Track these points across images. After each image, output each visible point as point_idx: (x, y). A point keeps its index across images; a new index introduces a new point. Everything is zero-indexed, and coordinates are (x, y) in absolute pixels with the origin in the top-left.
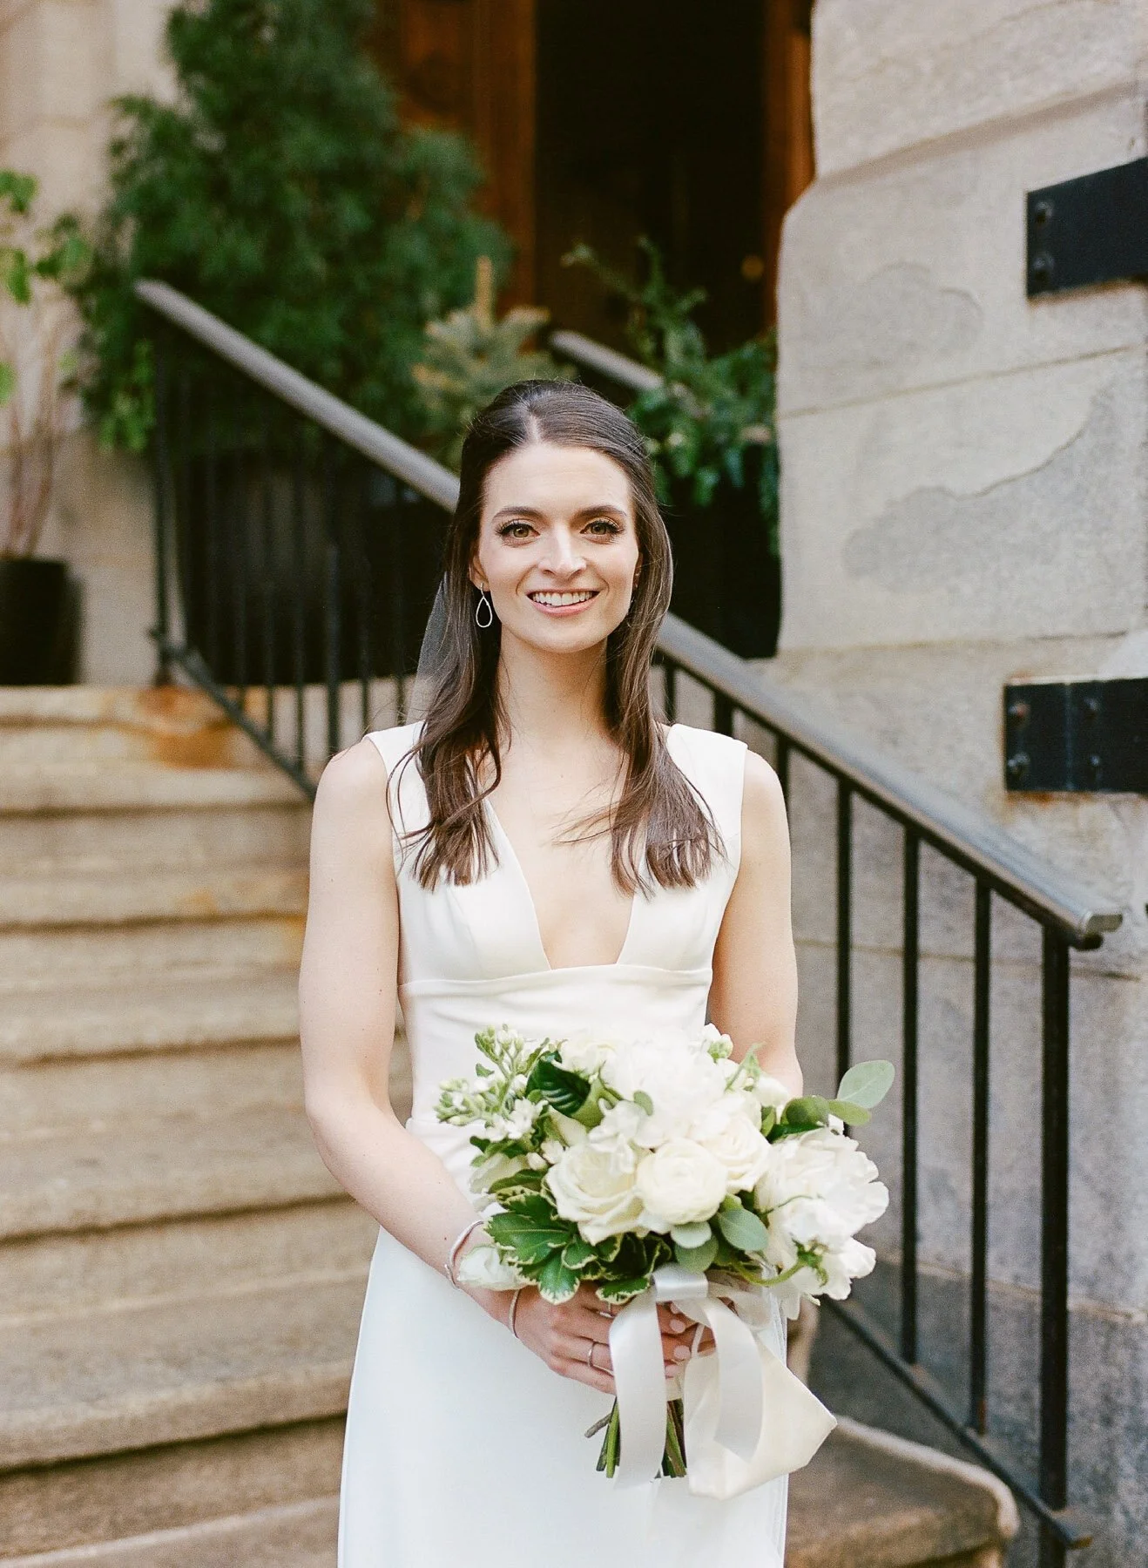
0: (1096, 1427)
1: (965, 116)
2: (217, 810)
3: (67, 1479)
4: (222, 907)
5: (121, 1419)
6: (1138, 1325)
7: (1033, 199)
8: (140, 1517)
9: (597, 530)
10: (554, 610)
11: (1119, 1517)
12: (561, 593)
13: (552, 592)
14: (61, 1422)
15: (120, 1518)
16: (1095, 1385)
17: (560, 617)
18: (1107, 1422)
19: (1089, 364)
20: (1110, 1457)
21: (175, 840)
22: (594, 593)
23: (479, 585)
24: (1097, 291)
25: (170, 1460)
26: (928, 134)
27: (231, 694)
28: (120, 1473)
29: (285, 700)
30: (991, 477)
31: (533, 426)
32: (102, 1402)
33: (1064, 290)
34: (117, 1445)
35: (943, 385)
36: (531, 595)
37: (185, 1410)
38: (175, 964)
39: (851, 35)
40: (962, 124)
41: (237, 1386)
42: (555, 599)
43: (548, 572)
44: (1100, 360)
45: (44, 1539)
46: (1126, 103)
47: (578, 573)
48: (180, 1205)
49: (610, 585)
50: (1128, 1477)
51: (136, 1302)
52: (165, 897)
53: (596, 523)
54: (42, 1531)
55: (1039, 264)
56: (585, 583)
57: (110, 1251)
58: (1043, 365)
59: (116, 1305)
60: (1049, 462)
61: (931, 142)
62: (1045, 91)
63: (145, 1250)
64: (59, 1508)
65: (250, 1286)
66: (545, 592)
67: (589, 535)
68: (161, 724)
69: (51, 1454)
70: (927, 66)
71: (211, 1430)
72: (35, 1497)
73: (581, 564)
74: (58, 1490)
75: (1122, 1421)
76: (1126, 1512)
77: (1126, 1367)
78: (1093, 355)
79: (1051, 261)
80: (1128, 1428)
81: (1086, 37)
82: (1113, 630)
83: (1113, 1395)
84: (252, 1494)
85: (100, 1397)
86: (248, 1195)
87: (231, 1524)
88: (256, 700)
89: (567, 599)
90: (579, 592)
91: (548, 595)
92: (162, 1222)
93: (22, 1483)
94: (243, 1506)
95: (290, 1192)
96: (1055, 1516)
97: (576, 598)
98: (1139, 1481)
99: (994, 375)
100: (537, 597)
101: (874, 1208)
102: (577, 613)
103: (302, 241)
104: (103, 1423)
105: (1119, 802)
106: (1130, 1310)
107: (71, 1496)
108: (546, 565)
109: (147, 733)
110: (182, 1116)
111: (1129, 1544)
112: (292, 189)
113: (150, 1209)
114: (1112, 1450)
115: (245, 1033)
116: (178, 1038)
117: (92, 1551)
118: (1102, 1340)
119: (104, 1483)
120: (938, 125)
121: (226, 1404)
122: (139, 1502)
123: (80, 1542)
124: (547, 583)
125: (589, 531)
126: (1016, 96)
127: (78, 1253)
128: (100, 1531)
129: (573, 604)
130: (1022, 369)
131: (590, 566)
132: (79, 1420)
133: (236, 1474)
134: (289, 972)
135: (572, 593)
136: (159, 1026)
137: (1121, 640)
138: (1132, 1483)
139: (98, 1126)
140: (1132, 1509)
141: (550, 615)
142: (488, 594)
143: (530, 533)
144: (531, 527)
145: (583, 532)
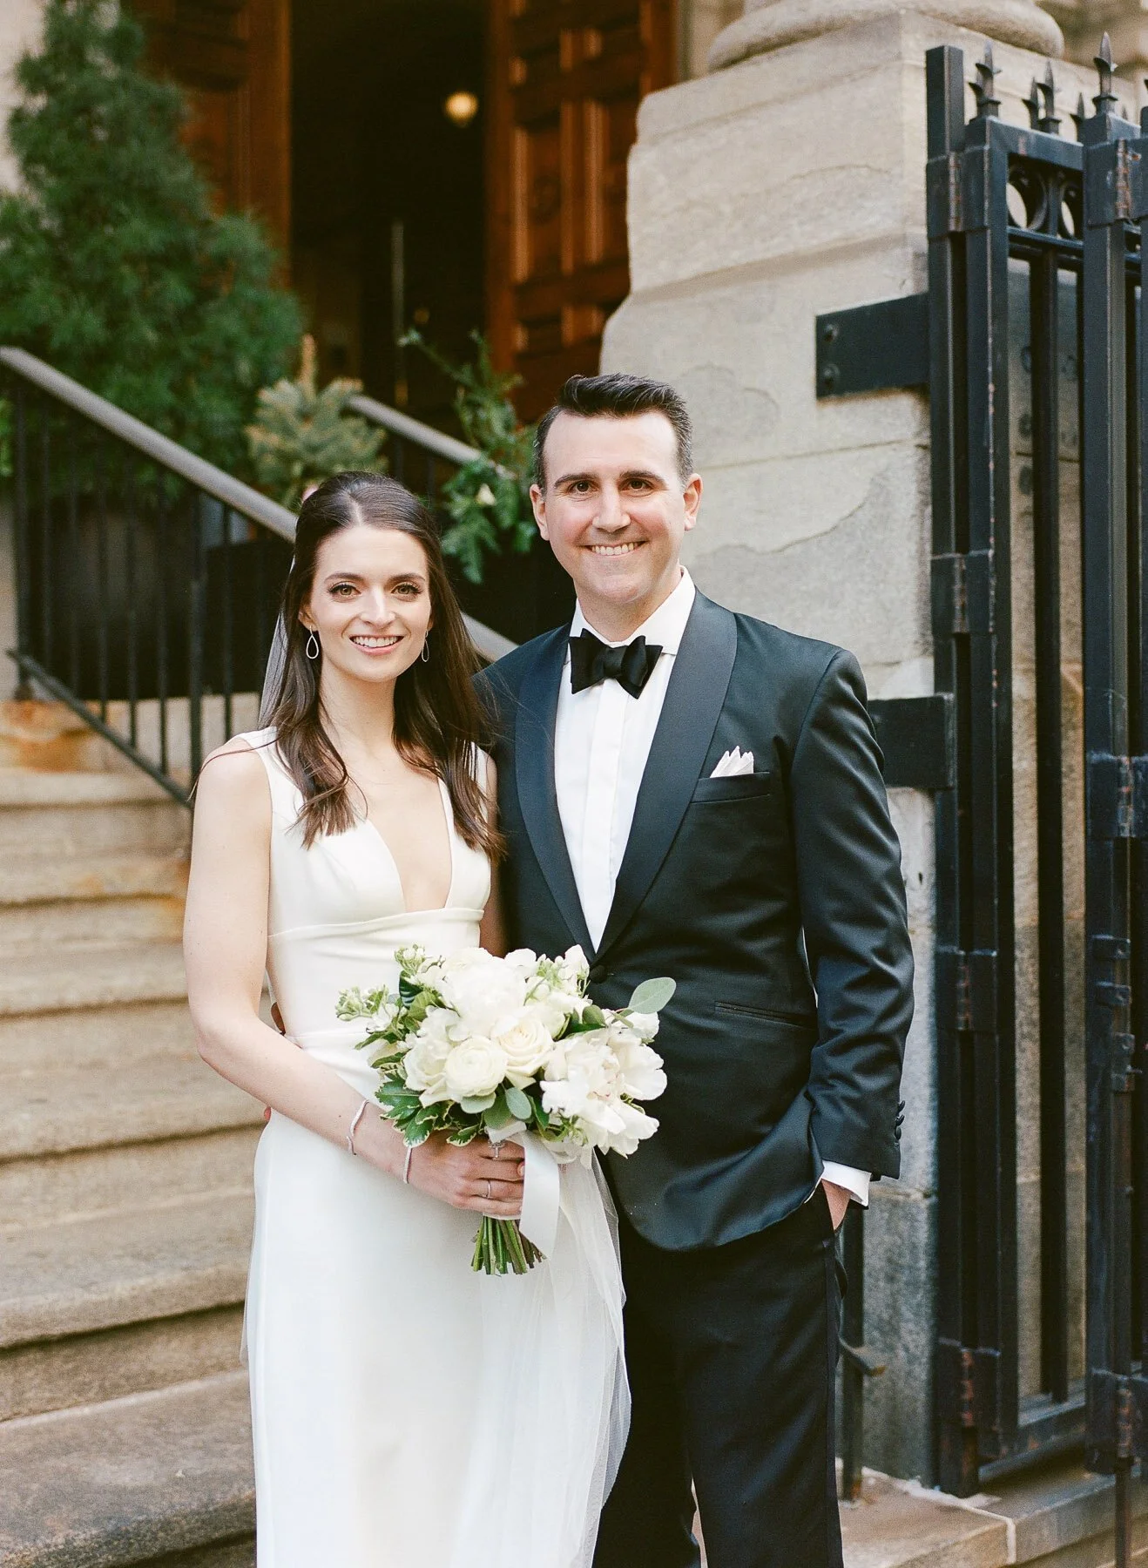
0: (882, 1284)
1: (761, 251)
2: (86, 807)
3: (67, 1352)
4: (107, 890)
5: (111, 1300)
6: (915, 1201)
7: (821, 322)
8: (123, 1382)
9: (403, 590)
10: (371, 651)
11: (902, 1353)
12: (377, 638)
13: (369, 637)
14: (64, 1304)
15: (107, 1384)
16: (881, 1250)
17: (375, 655)
18: (891, 1279)
19: (869, 452)
20: (894, 1308)
21: (46, 833)
22: (400, 638)
23: (311, 627)
24: (876, 396)
25: (146, 1335)
26: (728, 263)
27: (94, 708)
28: (108, 1347)
29: (148, 711)
30: (786, 538)
31: (356, 510)
32: (94, 1288)
33: (848, 394)
34: (107, 1322)
35: (744, 464)
36: (352, 639)
37: (159, 1292)
38: (68, 939)
39: (661, 180)
40: (759, 257)
41: (199, 1273)
42: (372, 642)
43: (368, 623)
44: (878, 449)
45: (51, 1400)
46: (898, 251)
47: (390, 624)
48: (123, 1133)
49: (412, 633)
50: (907, 1321)
51: (87, 1215)
52: (61, 881)
53: (401, 586)
54: (47, 1395)
55: (827, 373)
56: (395, 630)
57: (64, 1172)
58: (830, 451)
59: (71, 1217)
60: (835, 528)
61: (729, 269)
62: (829, 236)
63: (92, 1171)
64: (61, 1375)
65: (177, 1200)
66: (364, 637)
67: (397, 594)
68: (23, 733)
69: (56, 1331)
70: (727, 209)
71: (180, 1310)
72: (41, 1367)
73: (392, 617)
74: (59, 1361)
75: (904, 1277)
76: (907, 1349)
77: (906, 1234)
78: (873, 446)
79: (837, 371)
80: (907, 1284)
81: (862, 196)
82: (889, 660)
83: (895, 1258)
84: (208, 1363)
85: (92, 1283)
86: (176, 1125)
87: (195, 1386)
88: (117, 712)
89: (381, 642)
90: (390, 637)
91: (366, 639)
92: (107, 1148)
93: (33, 1355)
94: (202, 1373)
95: (209, 1122)
96: (856, 1351)
97: (387, 642)
98: (916, 1325)
99: (789, 458)
100: (358, 640)
102: (388, 653)
103: (136, 314)
104: (96, 1304)
105: (897, 793)
106: (909, 1191)
107: (70, 1366)
108: (365, 617)
109: (11, 740)
110: (96, 1065)
111: (909, 1373)
112: (125, 270)
113: (98, 1137)
114: (895, 1301)
115: (148, 994)
116: (93, 999)
117: (87, 1411)
118: (886, 1215)
119: (96, 1354)
120: (736, 257)
121: (190, 1288)
122: (122, 1370)
123: (77, 1404)
124: (365, 630)
125: (397, 591)
126: (802, 238)
127: (38, 1175)
128: (91, 1395)
129: (386, 646)
130: (812, 454)
131: (398, 617)
132: (78, 1303)
133: (196, 1347)
134: (174, 943)
135: (385, 638)
136: (78, 988)
137: (895, 668)
138: (911, 1326)
139: (27, 1073)
140: (911, 1346)
141: (365, 653)
142: (316, 634)
143: (353, 592)
144: (354, 588)
145: (393, 592)
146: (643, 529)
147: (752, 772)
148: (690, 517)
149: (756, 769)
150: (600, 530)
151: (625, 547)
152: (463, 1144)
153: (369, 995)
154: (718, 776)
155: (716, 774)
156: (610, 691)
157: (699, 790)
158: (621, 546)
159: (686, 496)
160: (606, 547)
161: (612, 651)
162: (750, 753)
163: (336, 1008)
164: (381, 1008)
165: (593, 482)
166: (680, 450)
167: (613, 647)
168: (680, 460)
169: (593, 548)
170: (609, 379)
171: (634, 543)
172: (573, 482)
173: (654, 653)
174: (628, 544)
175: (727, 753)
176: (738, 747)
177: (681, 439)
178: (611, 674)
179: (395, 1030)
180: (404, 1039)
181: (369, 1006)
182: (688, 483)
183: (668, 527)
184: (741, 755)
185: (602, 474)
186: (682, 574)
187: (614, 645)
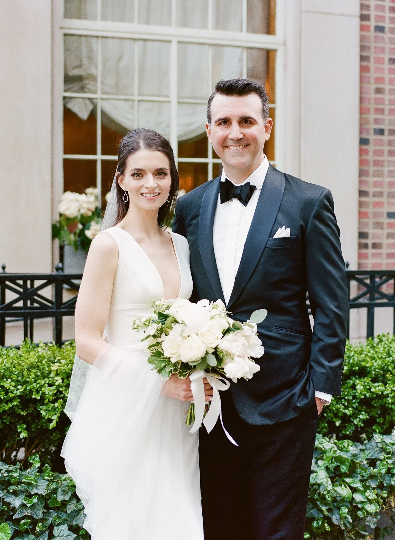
10: (148, 198)
12: (150, 193)
13: (147, 193)
17: (149, 200)
22: (159, 194)
23: (125, 190)
31: (141, 144)
36: (141, 194)
42: (148, 195)
43: (147, 188)
47: (155, 188)
49: (164, 191)
53: (159, 173)
56: (157, 191)
73: (156, 185)
89: (152, 195)
90: (155, 193)
91: (146, 194)
100: (143, 195)
101: (260, 354)
102: (154, 199)
108: (146, 186)
124: (146, 191)
125: (158, 175)
129: (154, 196)
131: (158, 185)
141: (146, 199)
142: (127, 192)
143: (141, 175)
144: (141, 174)
145: (156, 175)
146: (248, 140)
147: (289, 236)
148: (267, 135)
149: (291, 235)
150: (231, 139)
151: (241, 147)
152: (184, 378)
153: (145, 320)
154: (276, 237)
155: (275, 236)
156: (235, 203)
157: (269, 243)
158: (239, 146)
159: (266, 127)
160: (233, 146)
161: (236, 187)
162: (289, 228)
163: (132, 326)
164: (150, 325)
165: (229, 121)
166: (263, 108)
167: (237, 186)
168: (263, 113)
169: (229, 147)
170: (236, 80)
171: (244, 145)
172: (221, 121)
173: (252, 189)
174: (242, 145)
175: (280, 228)
176: (284, 226)
177: (264, 104)
178: (236, 197)
179: (156, 334)
180: (160, 337)
181: (145, 324)
182: (266, 122)
183: (258, 139)
184: (285, 229)
185: (232, 117)
186: (264, 157)
187: (237, 185)
